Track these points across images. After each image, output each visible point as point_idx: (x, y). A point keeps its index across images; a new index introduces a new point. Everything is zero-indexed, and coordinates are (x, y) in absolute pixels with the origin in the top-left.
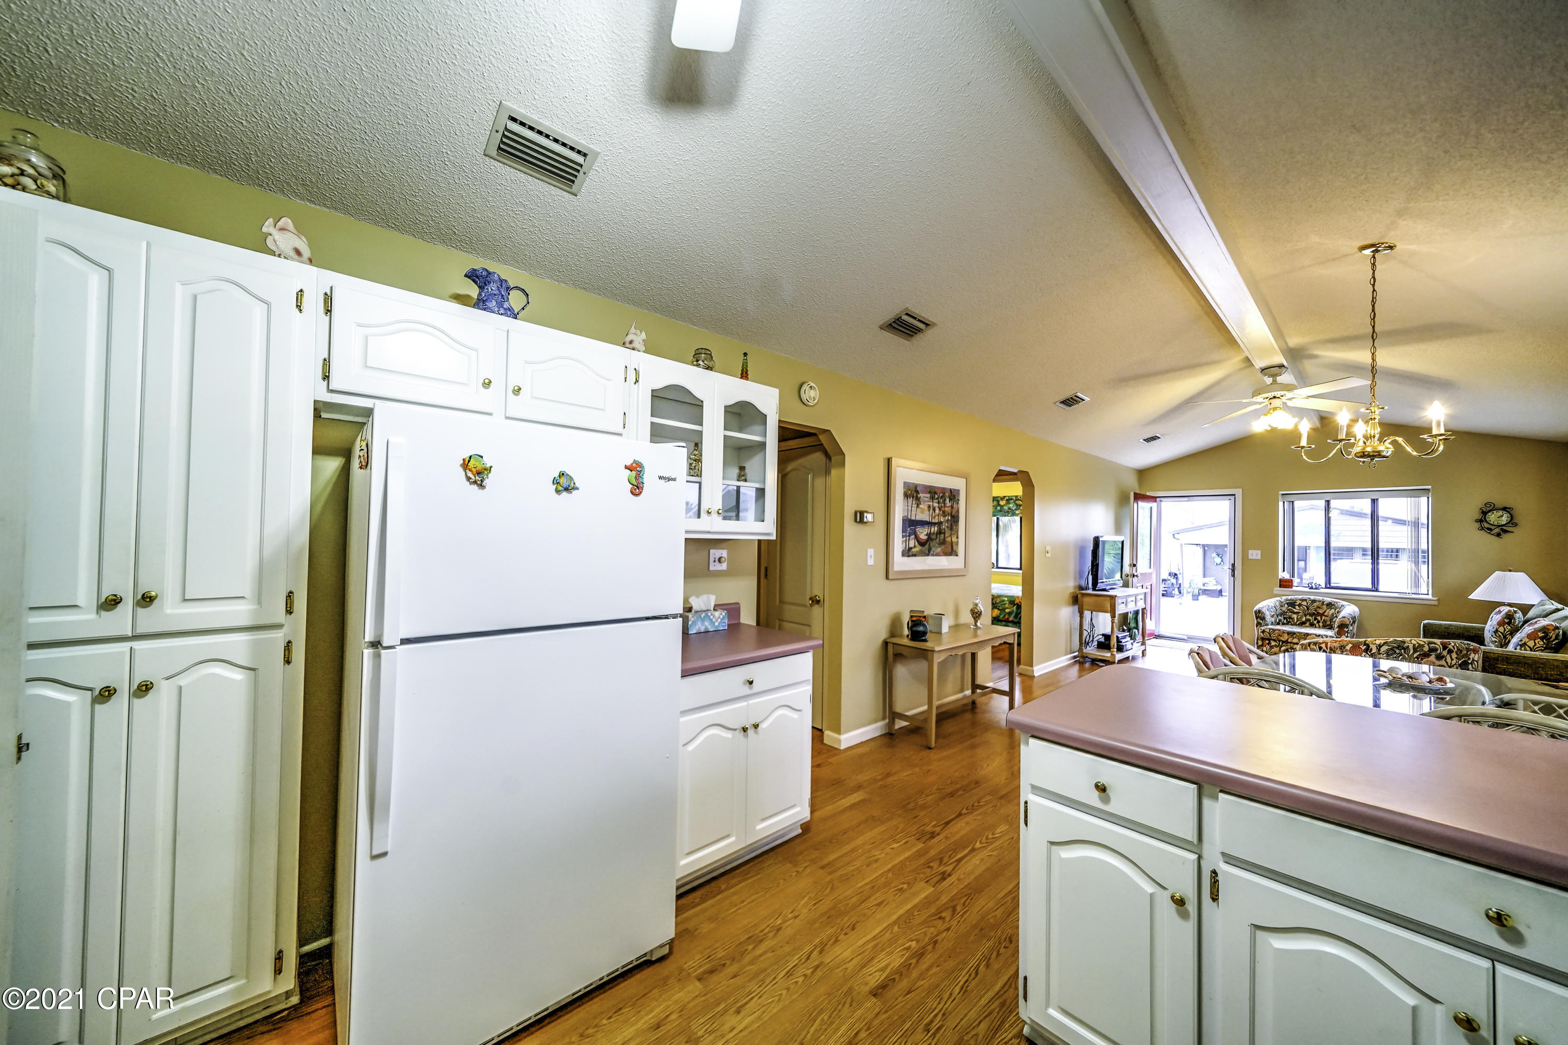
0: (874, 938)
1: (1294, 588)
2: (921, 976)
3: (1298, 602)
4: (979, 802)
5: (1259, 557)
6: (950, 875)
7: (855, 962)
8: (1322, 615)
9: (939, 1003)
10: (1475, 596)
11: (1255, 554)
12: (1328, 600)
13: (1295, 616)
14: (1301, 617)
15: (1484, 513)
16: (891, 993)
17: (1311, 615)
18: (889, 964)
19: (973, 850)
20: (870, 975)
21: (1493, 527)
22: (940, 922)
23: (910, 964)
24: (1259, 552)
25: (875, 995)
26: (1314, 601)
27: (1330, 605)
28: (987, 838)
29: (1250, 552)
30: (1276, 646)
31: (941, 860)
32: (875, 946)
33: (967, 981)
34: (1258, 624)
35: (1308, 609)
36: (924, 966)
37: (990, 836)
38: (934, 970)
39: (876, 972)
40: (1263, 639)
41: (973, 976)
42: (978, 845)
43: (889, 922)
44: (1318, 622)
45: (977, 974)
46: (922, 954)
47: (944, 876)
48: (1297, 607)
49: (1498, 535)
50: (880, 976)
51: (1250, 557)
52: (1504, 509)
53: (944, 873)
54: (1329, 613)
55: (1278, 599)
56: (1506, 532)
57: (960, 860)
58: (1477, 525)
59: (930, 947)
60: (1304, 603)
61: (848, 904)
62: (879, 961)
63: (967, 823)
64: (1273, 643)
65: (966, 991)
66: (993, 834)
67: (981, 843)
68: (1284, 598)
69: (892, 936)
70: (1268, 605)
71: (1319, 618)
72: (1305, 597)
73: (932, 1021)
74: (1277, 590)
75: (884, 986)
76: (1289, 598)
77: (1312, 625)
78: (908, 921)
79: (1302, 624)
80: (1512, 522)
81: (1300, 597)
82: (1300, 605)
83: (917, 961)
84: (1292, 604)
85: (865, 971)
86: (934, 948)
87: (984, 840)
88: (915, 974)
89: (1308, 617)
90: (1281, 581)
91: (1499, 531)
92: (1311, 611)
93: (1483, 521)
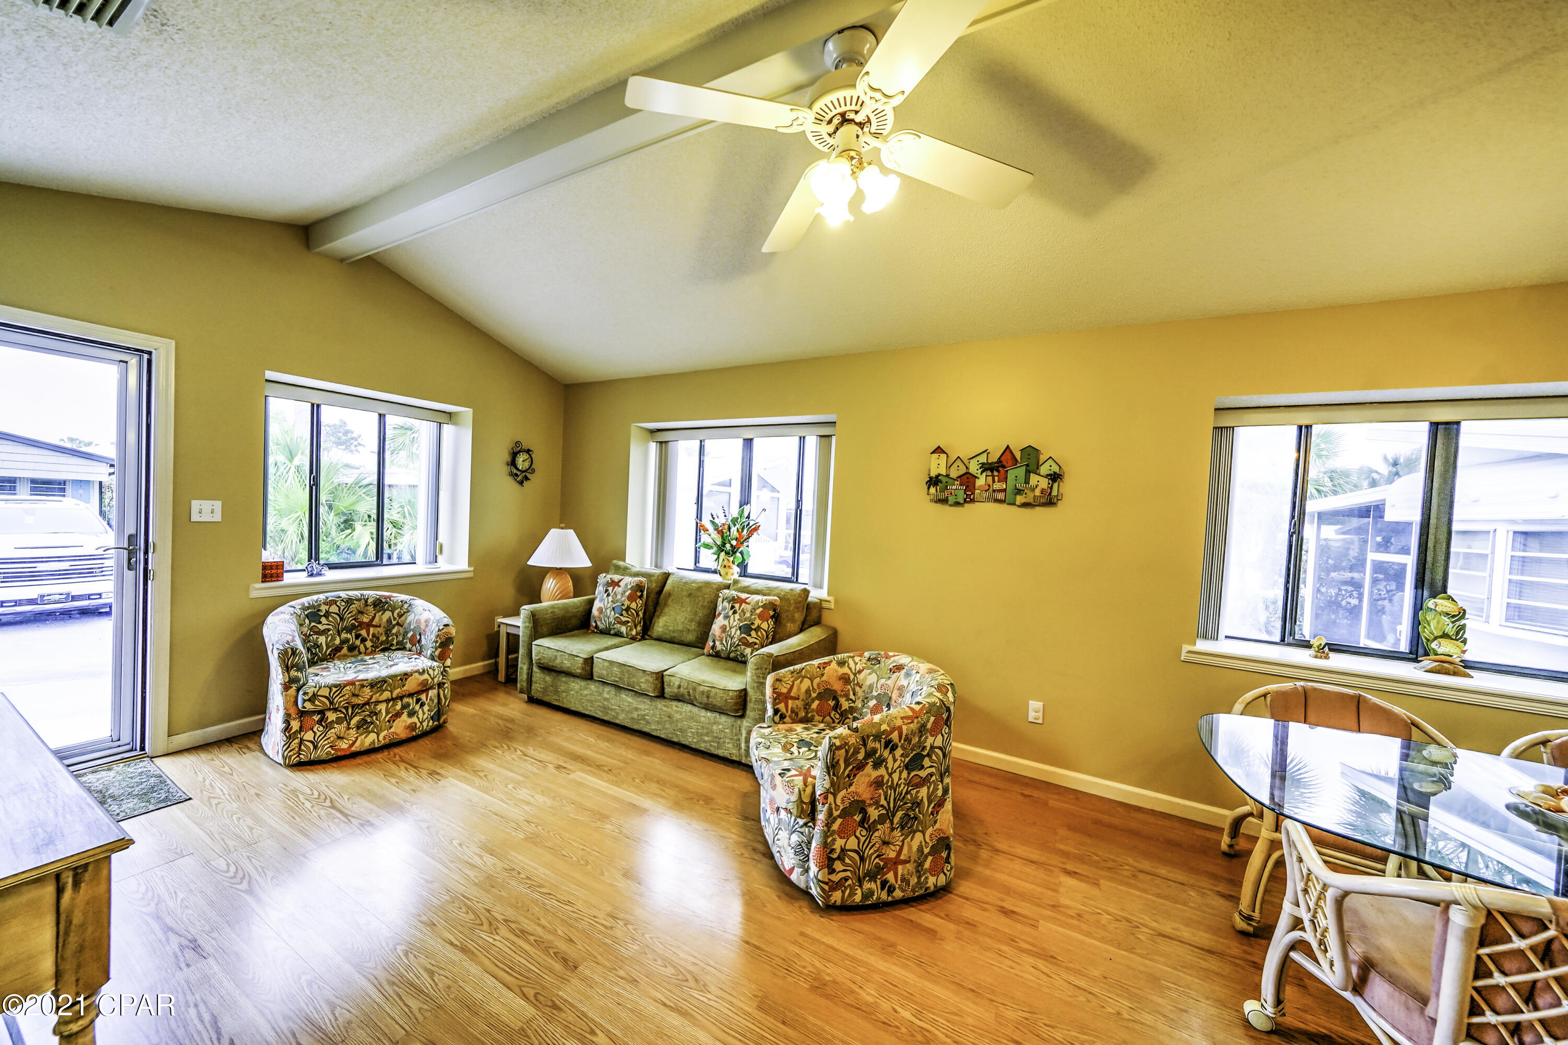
1: (288, 578)
3: (324, 608)
5: (218, 517)
8: (369, 625)
11: (205, 513)
12: (372, 594)
13: (322, 640)
14: (333, 639)
15: (514, 455)
17: (349, 630)
21: (519, 473)
24: (218, 505)
26: (349, 601)
27: (379, 604)
29: (196, 504)
30: (339, 721)
35: (342, 619)
44: (364, 640)
48: (323, 620)
49: (521, 483)
51: (195, 517)
52: (528, 451)
54: (381, 619)
55: (287, 608)
56: (527, 478)
58: (505, 469)
60: (334, 609)
64: (331, 716)
71: (363, 633)
72: (332, 596)
76: (305, 600)
79: (336, 651)
80: (531, 469)
81: (322, 597)
82: (327, 614)
84: (313, 614)
89: (344, 635)
90: (266, 567)
91: (521, 477)
92: (349, 621)
93: (513, 463)
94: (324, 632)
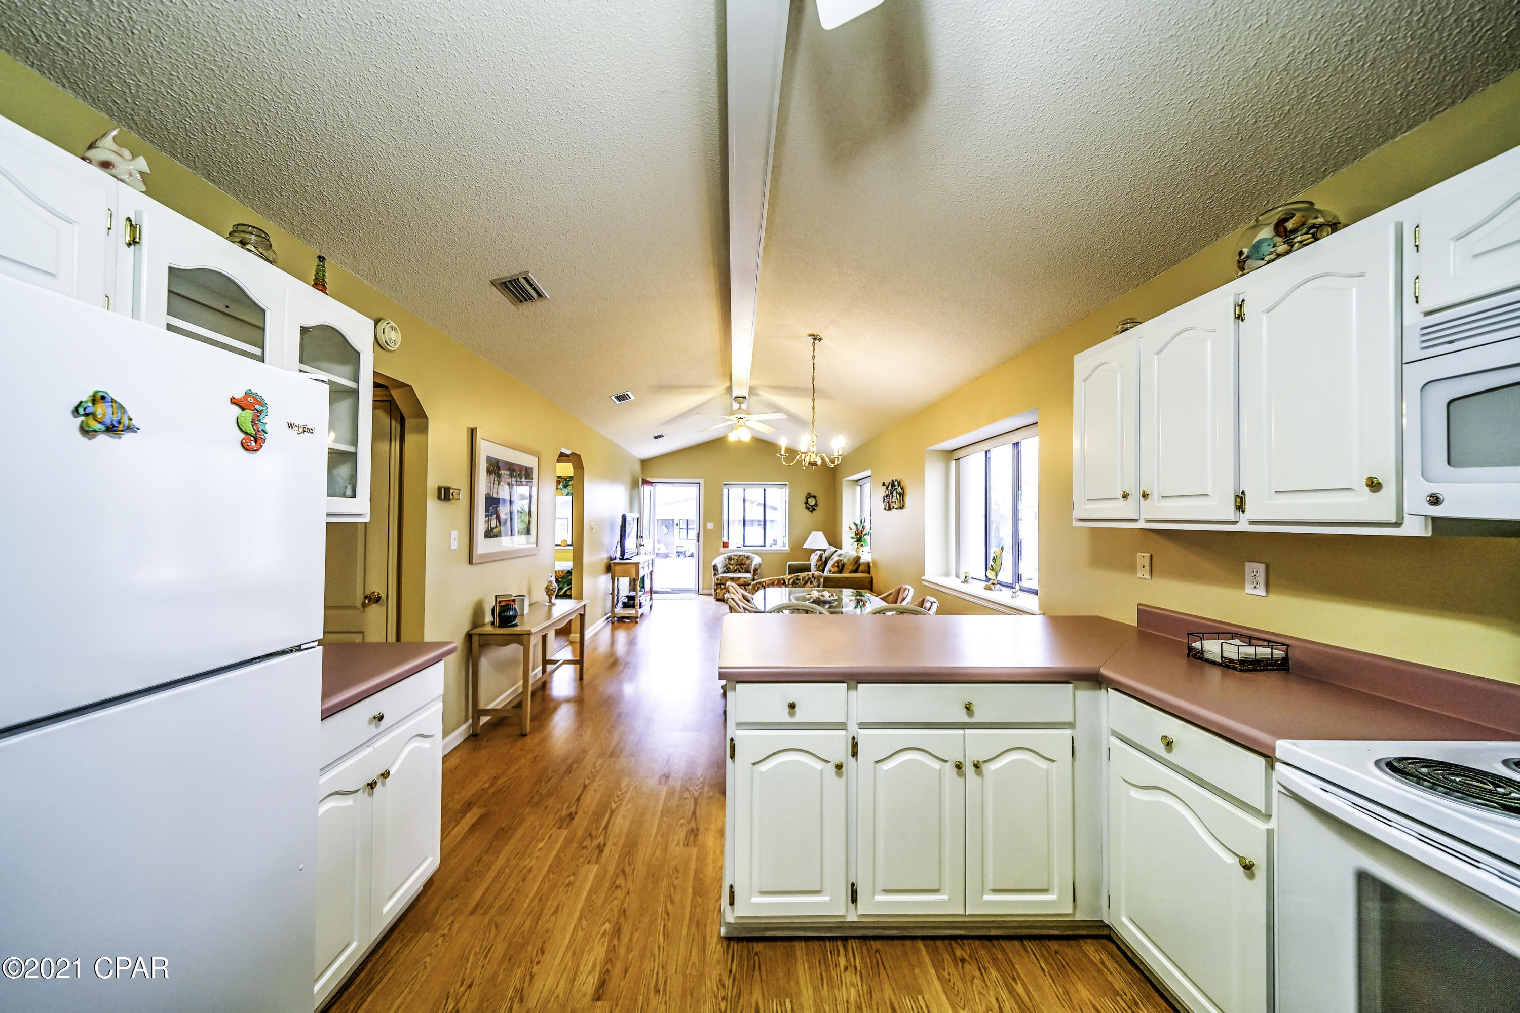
0: (569, 947)
1: (730, 548)
2: (629, 950)
3: (732, 557)
4: (595, 768)
5: (712, 528)
6: (605, 845)
7: (562, 982)
8: (744, 564)
9: (654, 961)
10: (804, 547)
11: (710, 526)
12: (746, 554)
13: (731, 567)
14: (734, 567)
15: (807, 499)
16: (612, 984)
17: (739, 565)
18: (596, 960)
19: (612, 812)
20: (583, 984)
21: (810, 507)
22: (619, 891)
23: (614, 946)
24: (712, 523)
25: (598, 999)
26: (740, 556)
27: (748, 557)
28: (618, 796)
29: (707, 524)
31: (590, 835)
32: (574, 953)
33: (664, 926)
34: (715, 575)
35: (737, 561)
36: (625, 940)
37: (619, 793)
38: (636, 936)
39: (587, 977)
40: (717, 584)
41: (666, 918)
42: (614, 806)
43: (574, 923)
44: (743, 569)
45: (668, 914)
46: (619, 930)
47: (601, 849)
48: (732, 560)
49: (812, 511)
50: (594, 977)
51: (707, 528)
52: (814, 497)
53: (599, 846)
54: (747, 563)
55: (723, 555)
56: (814, 509)
57: (606, 828)
58: (804, 506)
59: (622, 919)
60: (735, 557)
61: (524, 932)
62: (585, 965)
63: (595, 791)
65: (668, 934)
66: (621, 790)
67: (615, 803)
68: (726, 555)
69: (584, 932)
70: (719, 561)
71: (743, 566)
72: (736, 553)
73: (657, 980)
74: (722, 550)
75: (602, 984)
76: (729, 554)
77: (740, 572)
78: (591, 909)
79: (735, 572)
80: (816, 505)
81: (733, 553)
83: (619, 939)
84: (730, 558)
85: (577, 983)
86: (625, 917)
87: (616, 799)
88: (622, 951)
89: (737, 566)
90: (724, 543)
91: (812, 509)
92: (739, 562)
93: (806, 503)
94: (732, 564)
